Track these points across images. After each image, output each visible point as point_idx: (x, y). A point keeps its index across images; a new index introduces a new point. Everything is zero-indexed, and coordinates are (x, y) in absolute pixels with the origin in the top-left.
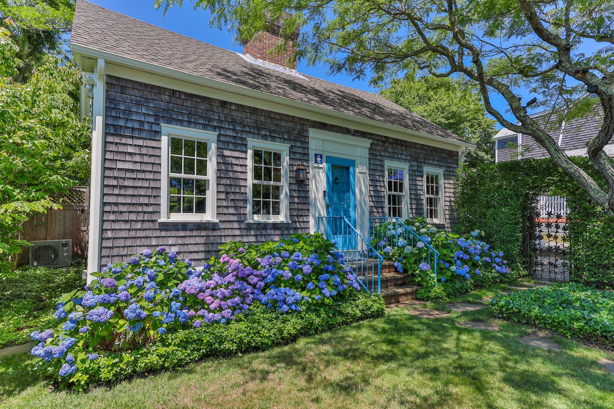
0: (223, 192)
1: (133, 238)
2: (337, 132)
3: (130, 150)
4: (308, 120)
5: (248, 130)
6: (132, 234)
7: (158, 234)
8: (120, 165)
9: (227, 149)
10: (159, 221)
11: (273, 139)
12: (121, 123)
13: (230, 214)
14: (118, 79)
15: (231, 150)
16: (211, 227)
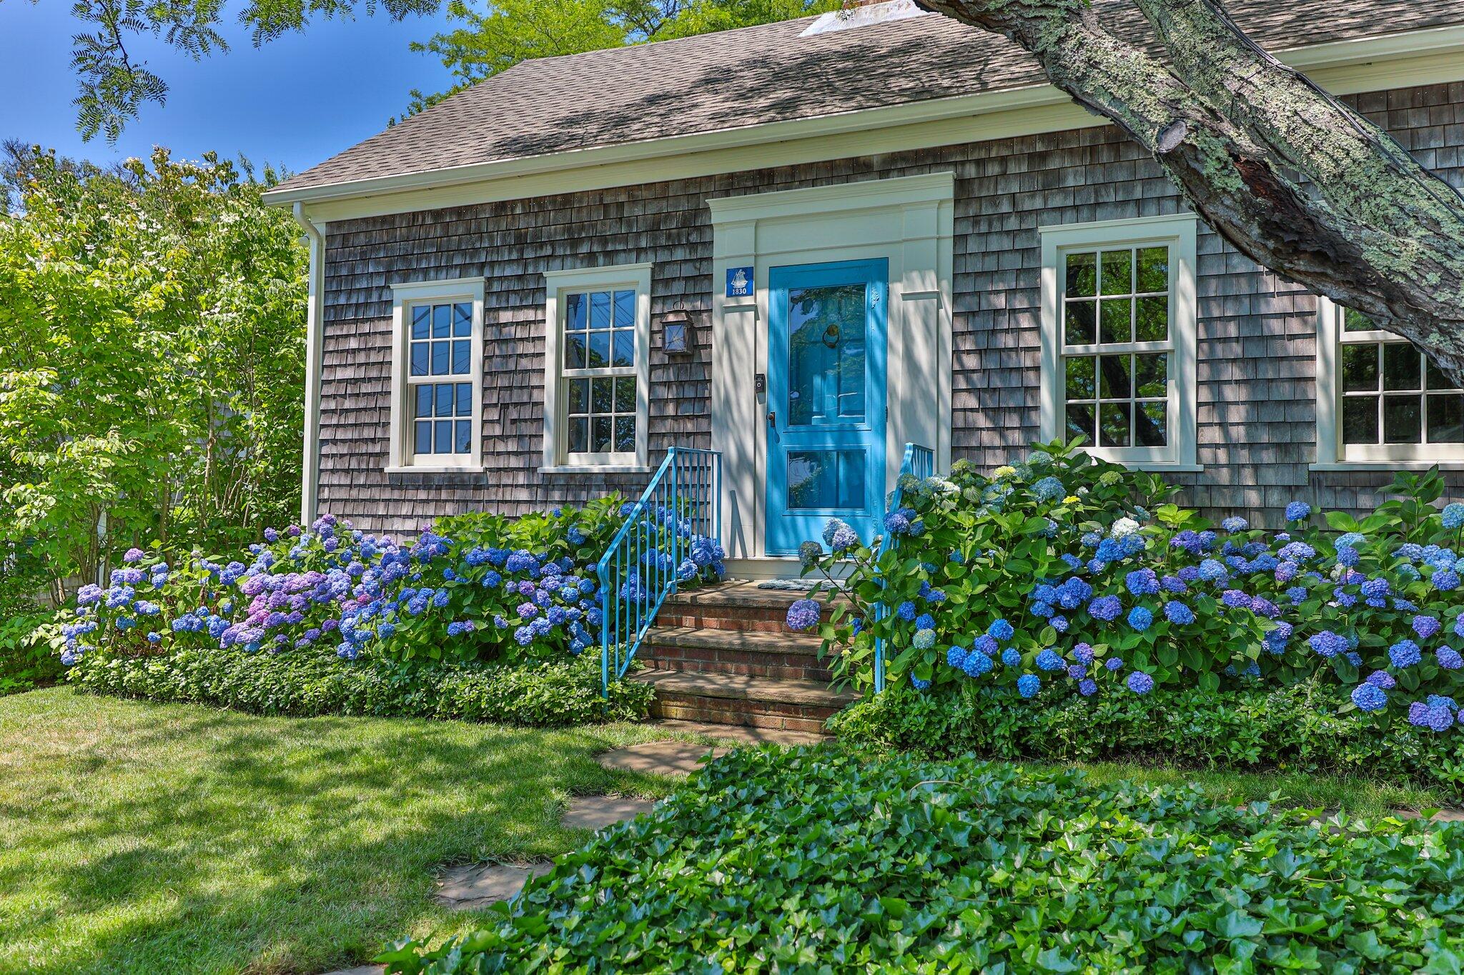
0: (495, 405)
1: (354, 500)
2: (814, 183)
3: (353, 344)
4: (710, 178)
5: (549, 252)
6: (354, 493)
7: (387, 495)
8: (340, 374)
9: (506, 309)
10: (387, 470)
11: (610, 257)
12: (342, 301)
13: (509, 453)
14: (340, 224)
15: (514, 308)
16: (472, 482)
